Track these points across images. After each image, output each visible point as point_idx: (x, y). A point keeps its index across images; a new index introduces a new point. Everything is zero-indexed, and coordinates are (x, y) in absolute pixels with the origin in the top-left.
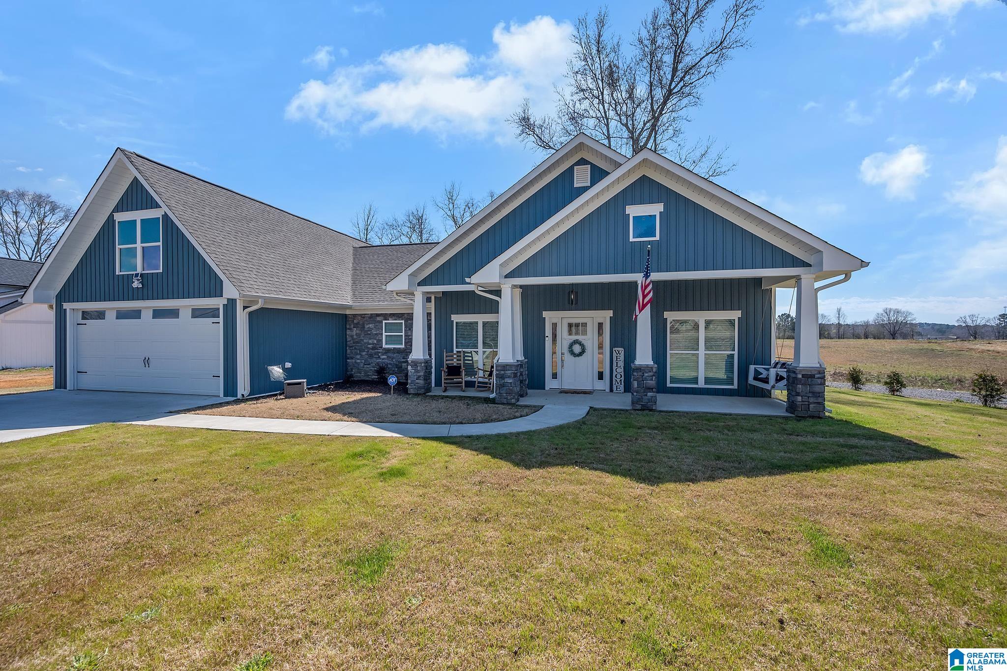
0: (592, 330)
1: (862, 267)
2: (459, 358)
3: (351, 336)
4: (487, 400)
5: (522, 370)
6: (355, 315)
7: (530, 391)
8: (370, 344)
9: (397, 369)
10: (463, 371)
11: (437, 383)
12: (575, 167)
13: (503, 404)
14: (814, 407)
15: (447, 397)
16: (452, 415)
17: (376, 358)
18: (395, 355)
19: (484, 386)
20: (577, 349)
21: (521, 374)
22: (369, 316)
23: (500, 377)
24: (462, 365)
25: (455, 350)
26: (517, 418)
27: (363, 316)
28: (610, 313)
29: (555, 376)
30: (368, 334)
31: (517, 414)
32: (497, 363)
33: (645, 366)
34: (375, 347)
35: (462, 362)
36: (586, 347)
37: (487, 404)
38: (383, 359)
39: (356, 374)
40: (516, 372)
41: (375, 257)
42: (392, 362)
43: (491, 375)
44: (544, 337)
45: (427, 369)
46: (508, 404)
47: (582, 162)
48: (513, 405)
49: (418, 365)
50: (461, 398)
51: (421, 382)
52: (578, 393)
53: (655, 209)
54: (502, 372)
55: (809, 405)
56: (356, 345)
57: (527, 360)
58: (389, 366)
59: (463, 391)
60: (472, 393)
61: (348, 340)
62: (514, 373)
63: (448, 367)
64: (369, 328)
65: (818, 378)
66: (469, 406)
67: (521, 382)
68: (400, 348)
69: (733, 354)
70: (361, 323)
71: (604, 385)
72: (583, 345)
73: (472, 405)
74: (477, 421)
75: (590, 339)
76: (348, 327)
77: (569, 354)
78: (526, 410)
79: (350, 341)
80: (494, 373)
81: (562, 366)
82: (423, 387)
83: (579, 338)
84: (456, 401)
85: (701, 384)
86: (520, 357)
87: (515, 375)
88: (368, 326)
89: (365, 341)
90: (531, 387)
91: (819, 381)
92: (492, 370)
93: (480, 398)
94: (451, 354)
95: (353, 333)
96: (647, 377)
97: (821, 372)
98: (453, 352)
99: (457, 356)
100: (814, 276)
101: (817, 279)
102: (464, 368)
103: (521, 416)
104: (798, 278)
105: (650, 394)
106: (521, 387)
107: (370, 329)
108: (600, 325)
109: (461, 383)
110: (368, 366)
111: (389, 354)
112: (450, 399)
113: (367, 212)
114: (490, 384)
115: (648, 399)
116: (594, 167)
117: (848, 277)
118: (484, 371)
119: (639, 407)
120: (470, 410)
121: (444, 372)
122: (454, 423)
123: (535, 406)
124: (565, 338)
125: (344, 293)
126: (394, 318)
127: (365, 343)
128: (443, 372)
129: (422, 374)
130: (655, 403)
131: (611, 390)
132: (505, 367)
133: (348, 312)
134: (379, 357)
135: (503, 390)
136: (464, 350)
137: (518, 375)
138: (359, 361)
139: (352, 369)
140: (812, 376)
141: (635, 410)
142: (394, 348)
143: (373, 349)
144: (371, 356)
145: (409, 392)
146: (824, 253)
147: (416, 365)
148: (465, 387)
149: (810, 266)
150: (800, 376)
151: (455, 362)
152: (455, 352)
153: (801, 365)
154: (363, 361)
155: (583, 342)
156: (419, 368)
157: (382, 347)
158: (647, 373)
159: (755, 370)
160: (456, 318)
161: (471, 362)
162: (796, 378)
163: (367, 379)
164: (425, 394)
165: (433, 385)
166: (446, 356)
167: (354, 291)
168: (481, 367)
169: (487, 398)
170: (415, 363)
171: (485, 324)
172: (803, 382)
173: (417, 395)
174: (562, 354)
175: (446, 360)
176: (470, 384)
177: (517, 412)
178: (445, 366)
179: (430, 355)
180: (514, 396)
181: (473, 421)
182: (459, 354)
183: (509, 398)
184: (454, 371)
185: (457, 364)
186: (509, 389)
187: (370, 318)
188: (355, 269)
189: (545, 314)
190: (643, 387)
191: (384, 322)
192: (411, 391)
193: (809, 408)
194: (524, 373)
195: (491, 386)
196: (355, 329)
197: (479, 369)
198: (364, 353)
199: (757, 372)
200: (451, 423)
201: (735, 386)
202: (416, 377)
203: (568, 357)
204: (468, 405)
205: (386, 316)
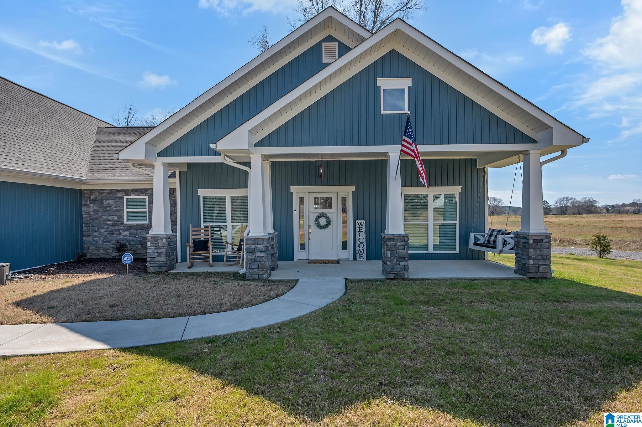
0: (336, 204)
1: (584, 142)
2: (206, 233)
3: (86, 213)
4: (236, 276)
5: (272, 243)
6: (92, 191)
7: (280, 263)
8: (110, 221)
9: (140, 246)
10: (211, 246)
11: (184, 260)
12: (323, 44)
13: (254, 280)
14: (543, 268)
15: (192, 274)
16: (193, 301)
17: (117, 235)
18: (138, 231)
19: (232, 260)
20: (323, 221)
21: (272, 248)
22: (109, 191)
23: (251, 251)
24: (210, 240)
25: (202, 225)
26: (273, 298)
27: (101, 192)
28: (352, 188)
29: (302, 246)
30: (107, 210)
31: (273, 294)
32: (247, 237)
33: (398, 236)
34: (116, 224)
35: (209, 237)
36: (331, 220)
37: (236, 280)
38: (125, 236)
39: (94, 252)
40: (267, 245)
41: (121, 136)
42: (135, 239)
43: (240, 249)
44: (292, 210)
45: (169, 244)
46: (260, 279)
47: (330, 39)
48: (265, 280)
49: (159, 241)
50: (208, 275)
51: (163, 259)
52: (326, 263)
53: (405, 83)
54: (253, 246)
55: (538, 267)
56: (93, 222)
57: (277, 233)
58: (132, 243)
59: (211, 266)
60: (220, 268)
61: (84, 216)
62: (266, 247)
63: (194, 242)
64: (108, 204)
65: (546, 243)
66: (215, 286)
67: (273, 255)
68: (143, 224)
69: (455, 224)
70: (99, 198)
71: (347, 254)
72: (328, 217)
73: (219, 283)
74: (225, 308)
75: (334, 213)
76: (83, 203)
77: (316, 227)
78: (281, 287)
79: (86, 217)
80: (244, 247)
81: (310, 238)
82: (166, 265)
83: (326, 211)
84: (201, 280)
85: (431, 250)
86: (271, 230)
87: (267, 249)
88: (107, 202)
89: (104, 217)
90: (281, 259)
91: (547, 245)
92: (242, 243)
93: (228, 274)
94: (197, 229)
95: (89, 209)
96: (400, 247)
97: (548, 236)
98: (199, 226)
99: (205, 231)
100: (540, 151)
101: (541, 155)
102: (211, 243)
103: (277, 296)
104: (526, 153)
105: (402, 263)
106: (273, 260)
107: (110, 205)
108: (344, 200)
109: (209, 258)
110: (108, 243)
111: (132, 231)
112: (195, 277)
113: (127, 112)
114: (239, 258)
115: (401, 268)
116: (341, 45)
117: (564, 153)
118: (233, 245)
119: (392, 276)
120: (217, 291)
121: (190, 247)
122: (195, 314)
123: (289, 281)
124: (312, 211)
125: (78, 167)
126: (136, 193)
127: (104, 220)
128: (188, 248)
129: (163, 250)
130: (406, 272)
131: (355, 259)
132: (256, 241)
133: (83, 187)
134: (120, 234)
135: (254, 265)
136: (211, 224)
137: (270, 249)
138: (97, 238)
139: (89, 247)
140: (541, 241)
141: (388, 279)
142: (137, 224)
143: (113, 225)
144: (111, 233)
145: (148, 271)
146: (553, 129)
147: (157, 241)
148: (213, 261)
149: (535, 142)
150: (531, 241)
151: (202, 237)
152: (202, 227)
153: (531, 231)
154: (102, 238)
155: (329, 215)
156: (160, 244)
157: (123, 224)
158: (399, 242)
159: (475, 237)
160: (202, 193)
161: (219, 236)
162: (528, 243)
163: (107, 256)
164: (167, 271)
165: (179, 261)
166: (193, 231)
167: (91, 166)
168: (230, 241)
169: (236, 273)
170: (155, 240)
171: (233, 199)
172: (534, 246)
173: (158, 273)
174: (309, 226)
175: (193, 235)
176: (218, 259)
177: (271, 290)
178: (191, 241)
179: (174, 230)
180: (266, 271)
181: (219, 309)
182: (206, 229)
183: (261, 273)
184: (201, 246)
185: (205, 239)
186: (261, 264)
187: (109, 193)
188: (96, 146)
189: (293, 189)
190: (396, 257)
191: (125, 198)
192: (151, 269)
193: (539, 270)
194: (275, 246)
195: (241, 260)
196: (92, 205)
197: (227, 243)
198: (103, 230)
199: (476, 239)
200: (190, 315)
201: (458, 251)
202: (156, 254)
203: (314, 229)
204: (214, 284)
205: (127, 192)
